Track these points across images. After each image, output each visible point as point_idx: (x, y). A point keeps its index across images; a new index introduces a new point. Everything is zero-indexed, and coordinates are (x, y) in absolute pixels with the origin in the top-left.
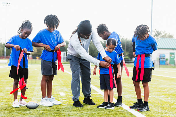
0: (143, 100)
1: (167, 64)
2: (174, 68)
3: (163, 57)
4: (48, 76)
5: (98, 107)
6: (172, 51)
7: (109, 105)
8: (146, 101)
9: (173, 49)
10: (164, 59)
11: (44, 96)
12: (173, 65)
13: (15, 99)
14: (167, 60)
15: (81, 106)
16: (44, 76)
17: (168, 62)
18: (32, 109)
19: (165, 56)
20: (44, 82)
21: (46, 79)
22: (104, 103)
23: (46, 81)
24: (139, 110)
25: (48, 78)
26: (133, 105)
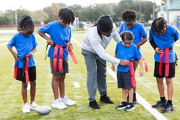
0: (167, 99)
4: (59, 75)
5: (116, 108)
7: (129, 106)
8: (170, 100)
11: (56, 97)
13: (25, 103)
15: (98, 107)
16: (54, 75)
18: (43, 115)
20: (55, 82)
21: (57, 78)
22: (123, 103)
23: (57, 80)
24: (163, 112)
25: (59, 77)
26: (155, 104)
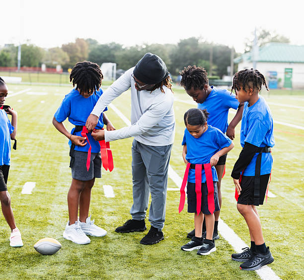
1: (280, 88)
2: (291, 94)
3: (274, 75)
6: (288, 66)
7: (205, 246)
9: (290, 63)
10: (275, 78)
12: (289, 89)
14: (280, 80)
17: (282, 84)
19: (276, 75)
22: (195, 239)
25: (83, 185)
